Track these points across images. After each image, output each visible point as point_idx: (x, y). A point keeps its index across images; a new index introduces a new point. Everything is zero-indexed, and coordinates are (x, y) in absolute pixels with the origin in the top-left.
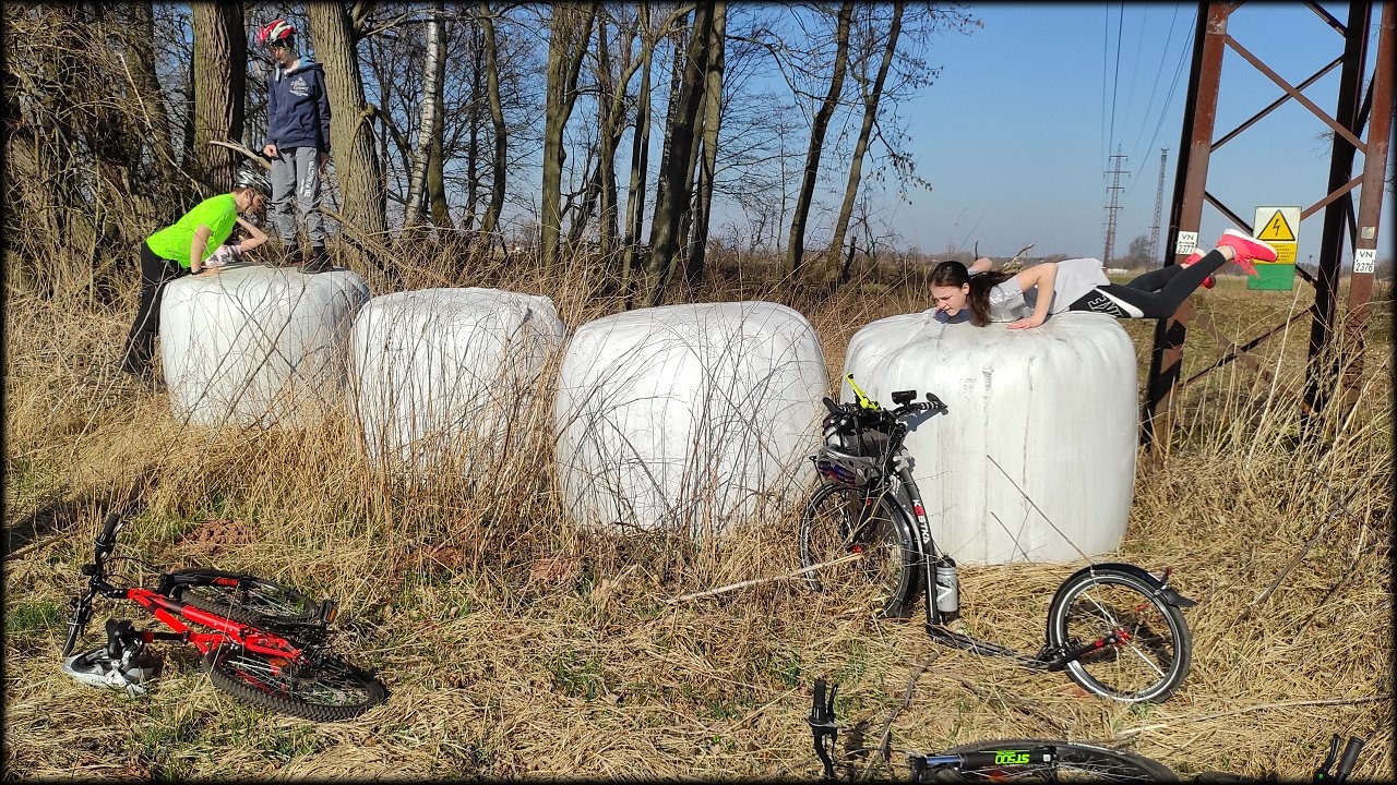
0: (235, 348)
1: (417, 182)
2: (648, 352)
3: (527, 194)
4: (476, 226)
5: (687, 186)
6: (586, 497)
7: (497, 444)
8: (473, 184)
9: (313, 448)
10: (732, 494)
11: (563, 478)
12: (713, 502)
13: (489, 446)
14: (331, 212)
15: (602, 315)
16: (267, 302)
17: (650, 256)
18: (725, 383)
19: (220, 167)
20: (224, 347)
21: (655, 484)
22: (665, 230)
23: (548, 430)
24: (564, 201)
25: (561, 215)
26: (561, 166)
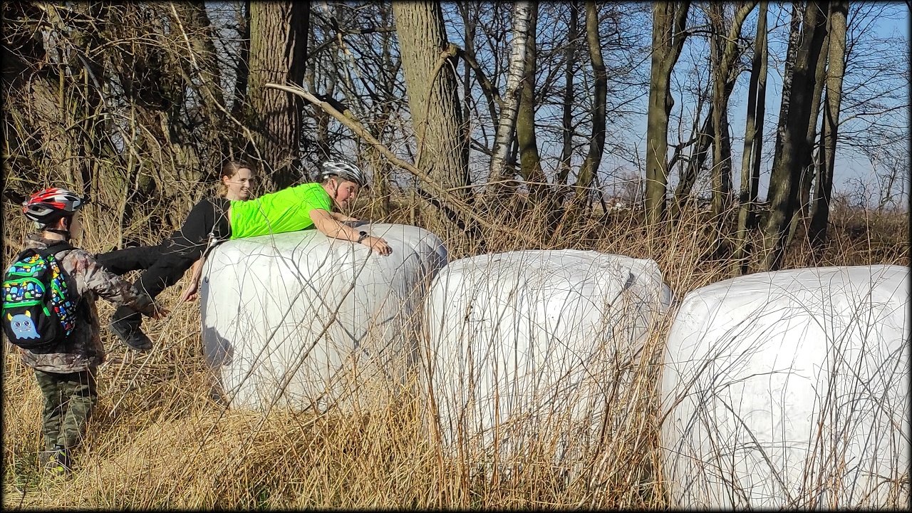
0: (289, 319)
1: (505, 130)
2: (766, 321)
3: (629, 144)
4: (571, 180)
5: (809, 137)
6: (695, 487)
7: (593, 427)
8: (568, 133)
9: (378, 434)
10: (862, 482)
11: (669, 466)
12: (840, 492)
13: (584, 430)
14: (405, 164)
15: (714, 280)
16: (327, 266)
17: (768, 214)
18: (852, 356)
19: (277, 113)
20: (275, 319)
21: (773, 471)
22: (785, 185)
23: (652, 411)
24: (671, 153)
25: (668, 169)
26: (668, 114)
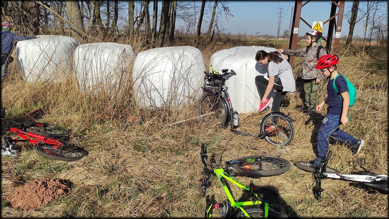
0: (39, 60)
1: (92, 13)
2: (158, 59)
3: (124, 17)
4: (110, 26)
5: (169, 15)
6: (142, 99)
7: (117, 86)
8: (109, 14)
9: (63, 88)
10: (181, 98)
11: (135, 94)
12: (176, 100)
13: (115, 86)
14: (66, 21)
15: (146, 49)
16: (48, 47)
17: (159, 35)
18: (179, 68)
19: (32, 8)
20: (36, 60)
21: (160, 95)
22: (163, 27)
23: (131, 81)
24: (135, 19)
25: (134, 23)
26: (134, 9)
